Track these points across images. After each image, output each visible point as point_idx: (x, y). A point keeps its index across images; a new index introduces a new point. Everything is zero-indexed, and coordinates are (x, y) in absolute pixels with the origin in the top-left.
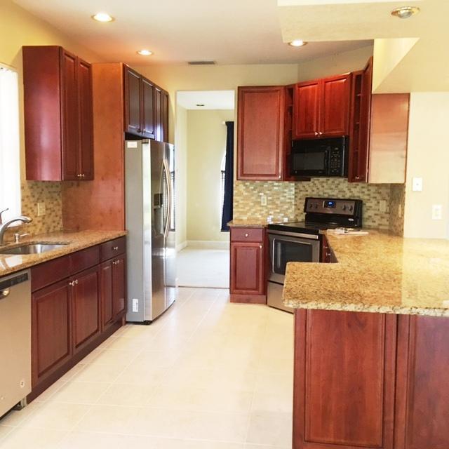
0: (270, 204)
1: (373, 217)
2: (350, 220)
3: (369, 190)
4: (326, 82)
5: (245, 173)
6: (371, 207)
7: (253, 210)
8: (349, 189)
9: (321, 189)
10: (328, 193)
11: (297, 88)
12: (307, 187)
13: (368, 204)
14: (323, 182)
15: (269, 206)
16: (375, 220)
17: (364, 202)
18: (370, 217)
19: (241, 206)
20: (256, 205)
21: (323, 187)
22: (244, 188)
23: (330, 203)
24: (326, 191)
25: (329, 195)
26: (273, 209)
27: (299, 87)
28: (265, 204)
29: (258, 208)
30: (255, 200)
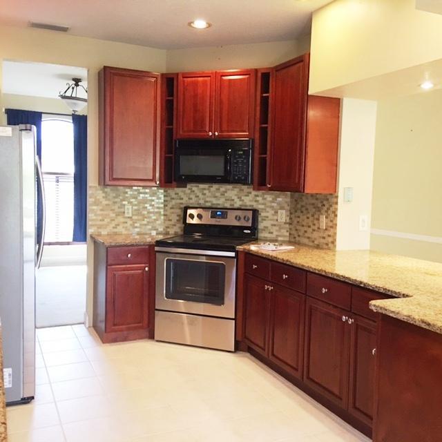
0: (136, 215)
1: (270, 228)
2: (245, 231)
3: (264, 199)
4: (222, 76)
5: (114, 177)
6: (267, 217)
7: (116, 222)
8: (239, 198)
9: (201, 196)
10: (210, 202)
11: (180, 77)
12: (181, 194)
13: (263, 214)
14: (205, 189)
15: (134, 217)
16: (271, 231)
17: (258, 211)
18: (266, 227)
20: (119, 217)
21: (204, 194)
22: (104, 195)
23: (218, 213)
24: (208, 199)
25: (212, 204)
26: (139, 220)
27: (183, 77)
28: (130, 215)
29: (121, 219)
30: (117, 210)
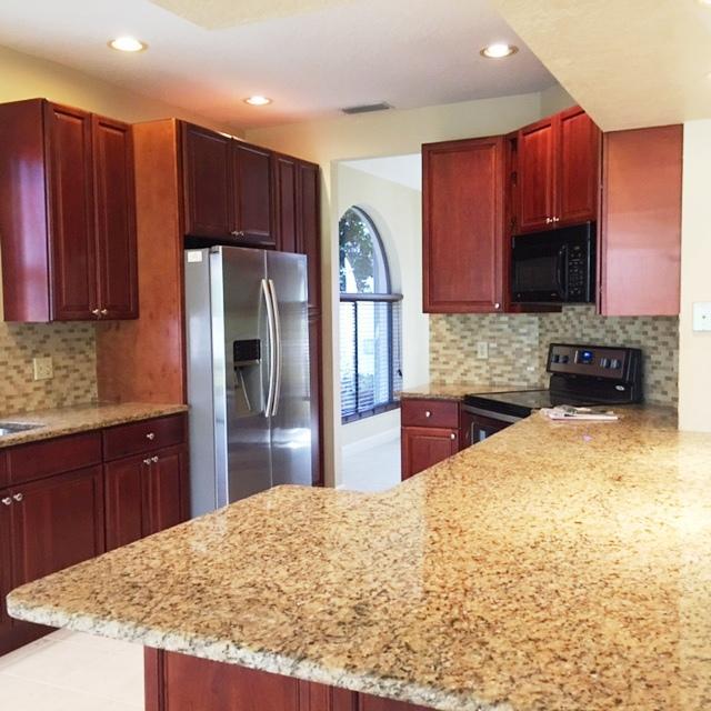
0: (494, 357)
1: (663, 382)
2: (618, 388)
3: (655, 329)
4: (563, 120)
5: (436, 299)
6: (659, 363)
7: (465, 367)
8: (623, 328)
9: (578, 327)
10: (588, 335)
11: (521, 137)
12: (556, 323)
13: (654, 358)
14: (581, 314)
15: (493, 360)
16: (666, 389)
17: (647, 352)
18: (658, 382)
19: (442, 359)
20: (469, 359)
21: (581, 322)
22: (448, 326)
23: (586, 354)
24: (585, 331)
25: (591, 339)
26: (499, 364)
27: (525, 135)
28: (485, 356)
29: (472, 362)
30: (467, 348)
